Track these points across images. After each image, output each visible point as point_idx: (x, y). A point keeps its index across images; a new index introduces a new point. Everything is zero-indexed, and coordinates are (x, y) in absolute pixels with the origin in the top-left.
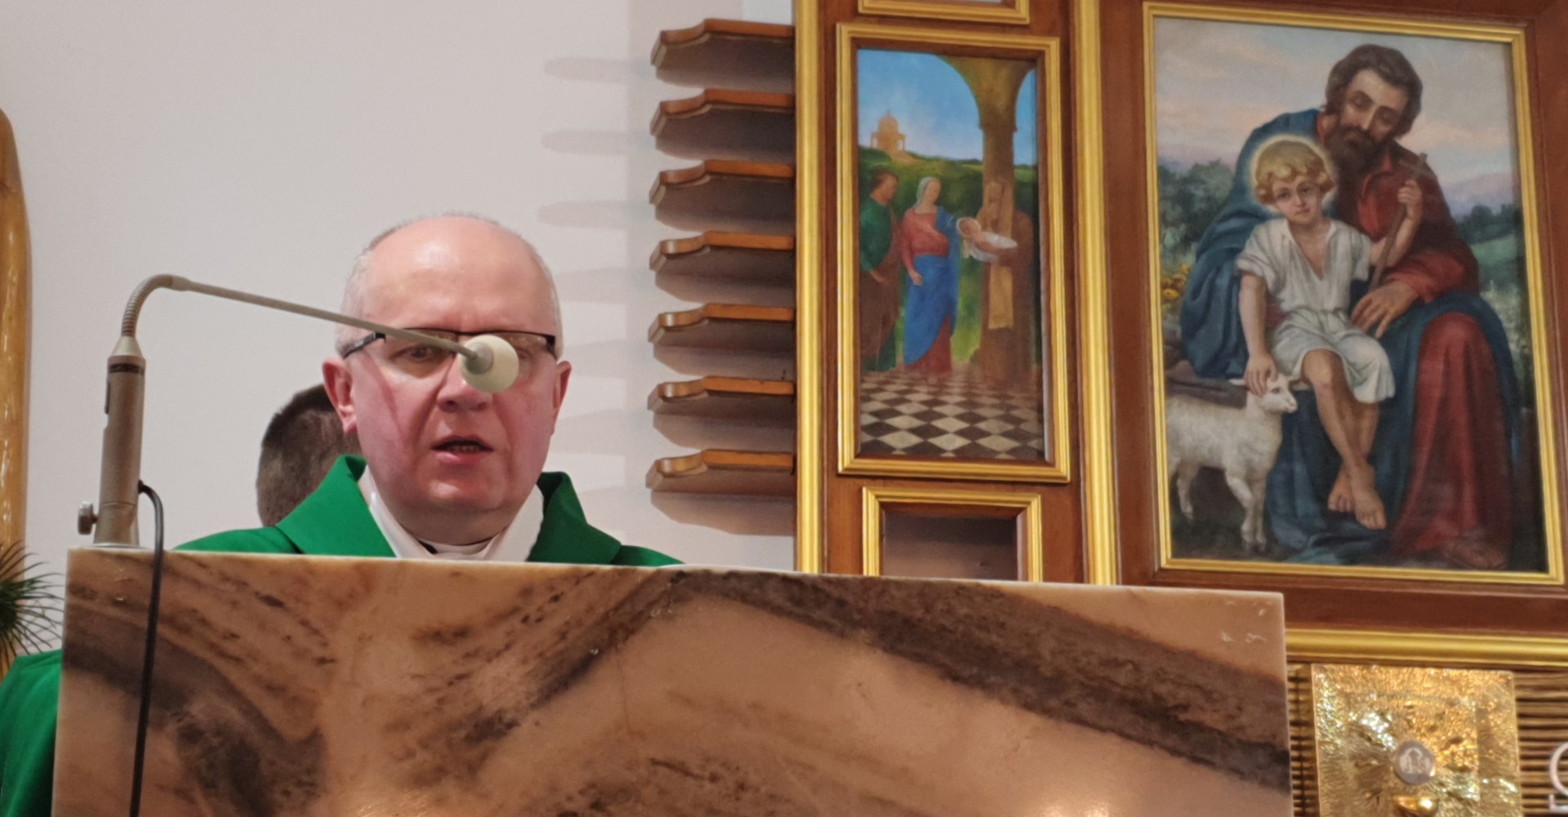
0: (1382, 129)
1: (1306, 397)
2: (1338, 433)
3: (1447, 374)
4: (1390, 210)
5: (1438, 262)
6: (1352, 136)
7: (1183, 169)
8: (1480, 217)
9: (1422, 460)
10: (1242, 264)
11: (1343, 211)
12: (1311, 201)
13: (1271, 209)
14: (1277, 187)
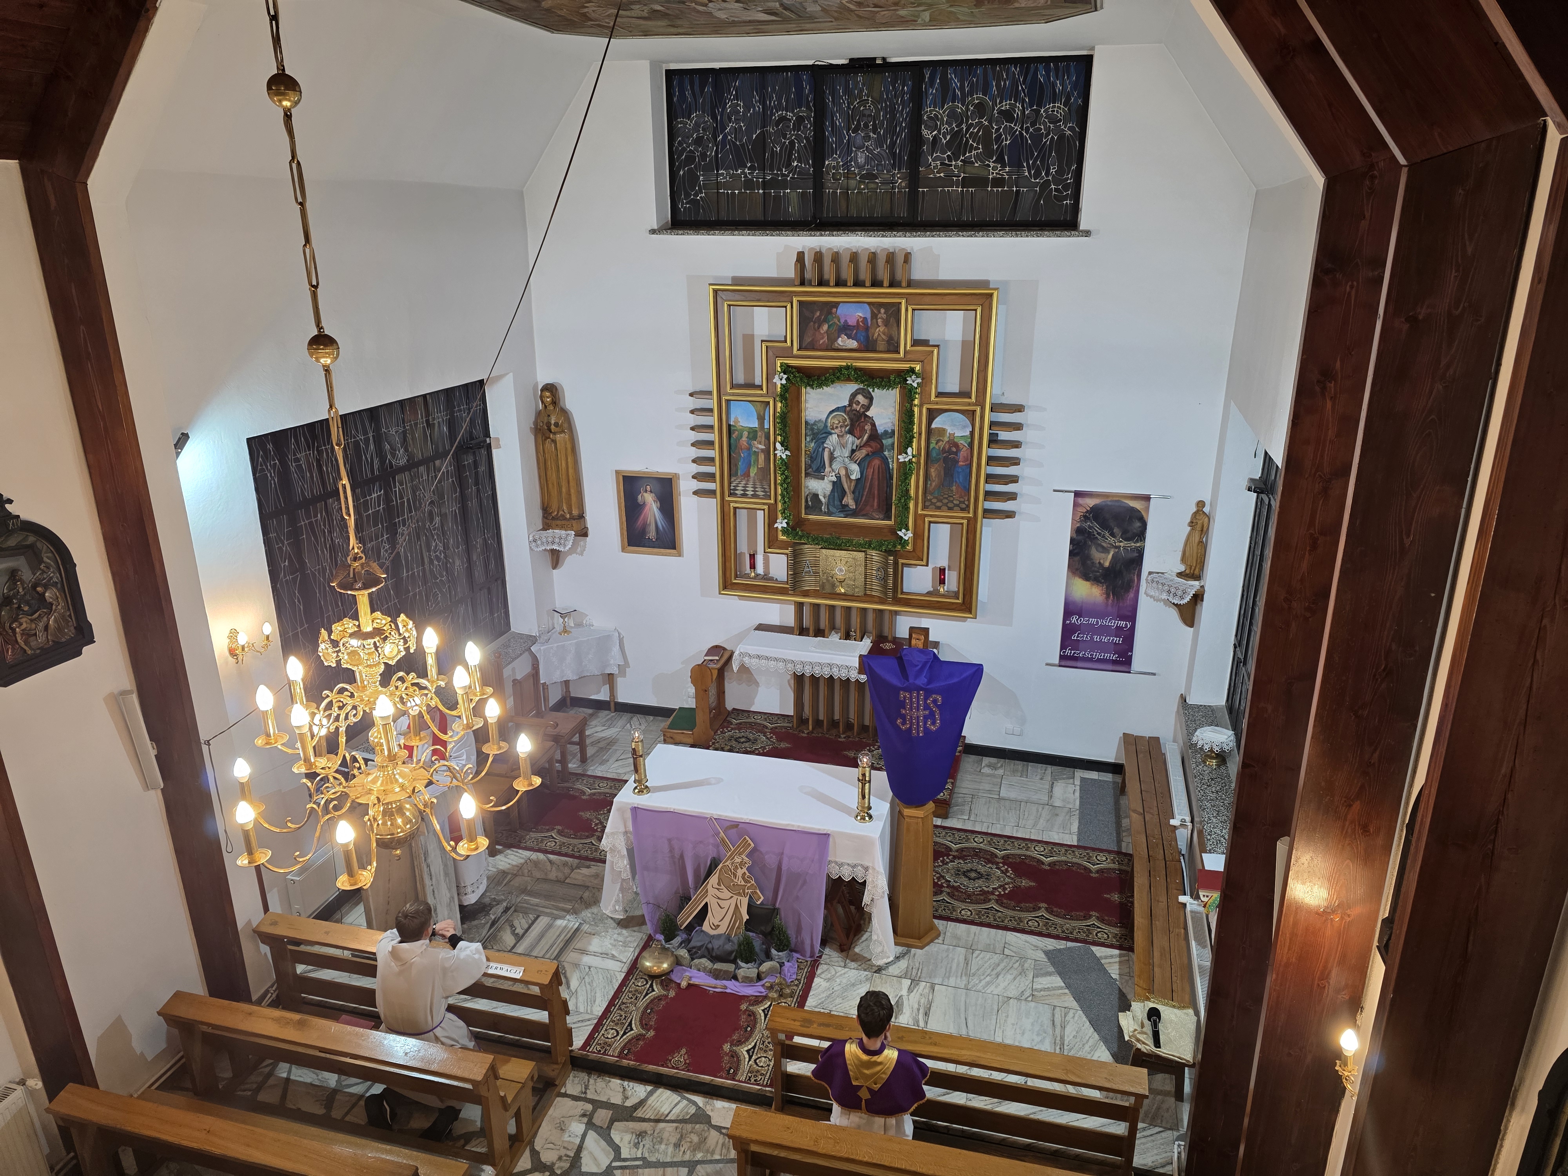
0: (862, 410)
1: (839, 477)
2: (846, 486)
3: (873, 472)
4: (863, 431)
5: (873, 444)
6: (854, 412)
7: (812, 422)
8: (886, 432)
9: (865, 493)
10: (825, 445)
11: (851, 432)
12: (843, 429)
13: (833, 431)
14: (835, 426)
